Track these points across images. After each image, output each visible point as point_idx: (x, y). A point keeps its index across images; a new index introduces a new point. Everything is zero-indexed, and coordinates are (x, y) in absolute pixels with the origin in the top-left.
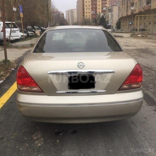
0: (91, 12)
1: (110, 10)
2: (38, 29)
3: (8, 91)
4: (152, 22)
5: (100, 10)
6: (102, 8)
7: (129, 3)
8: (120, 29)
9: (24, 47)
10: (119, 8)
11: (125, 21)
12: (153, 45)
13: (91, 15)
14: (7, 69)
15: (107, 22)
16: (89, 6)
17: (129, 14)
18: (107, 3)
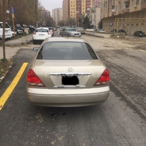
0: (76, 12)
1: (93, 11)
2: (27, 27)
3: (11, 85)
4: (130, 24)
5: (85, 11)
6: (86, 9)
7: (110, 6)
8: (102, 29)
9: (15, 45)
10: (101, 9)
11: (107, 21)
12: (128, 47)
13: (76, 15)
14: (5, 67)
15: (90, 22)
16: (74, 6)
17: (110, 15)
18: (90, 4)
